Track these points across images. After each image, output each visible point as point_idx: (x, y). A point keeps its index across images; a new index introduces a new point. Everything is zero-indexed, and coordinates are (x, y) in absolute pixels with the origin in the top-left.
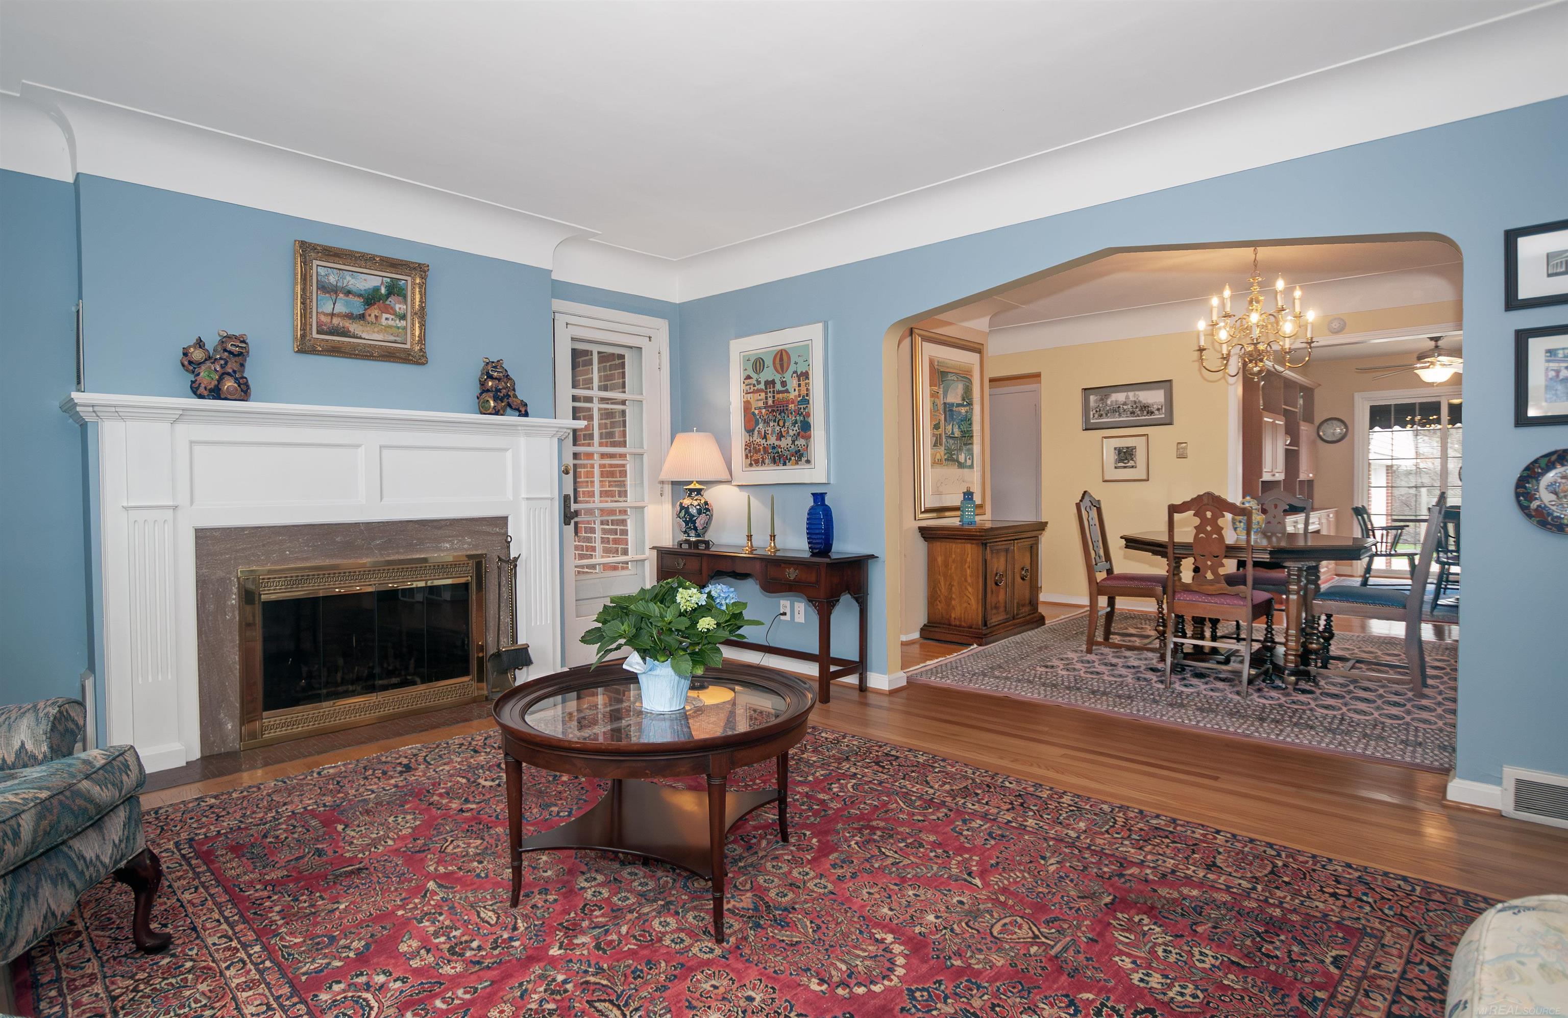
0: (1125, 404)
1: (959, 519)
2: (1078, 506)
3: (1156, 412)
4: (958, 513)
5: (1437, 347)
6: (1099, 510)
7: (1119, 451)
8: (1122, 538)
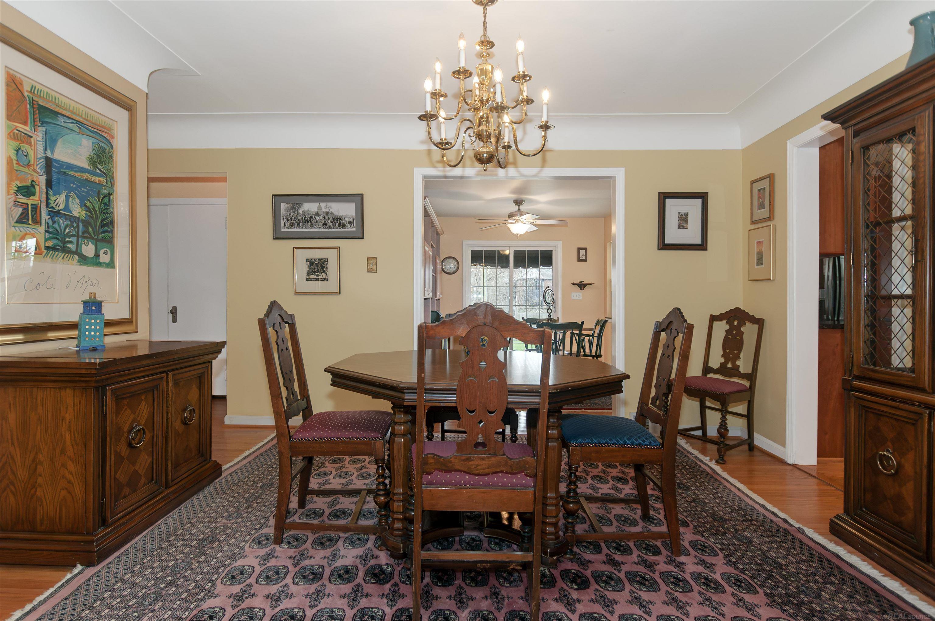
0: (317, 214)
1: (75, 342)
2: (262, 323)
3: (348, 225)
4: (75, 333)
5: (519, 210)
6: (292, 327)
7: (311, 263)
8: (326, 370)
